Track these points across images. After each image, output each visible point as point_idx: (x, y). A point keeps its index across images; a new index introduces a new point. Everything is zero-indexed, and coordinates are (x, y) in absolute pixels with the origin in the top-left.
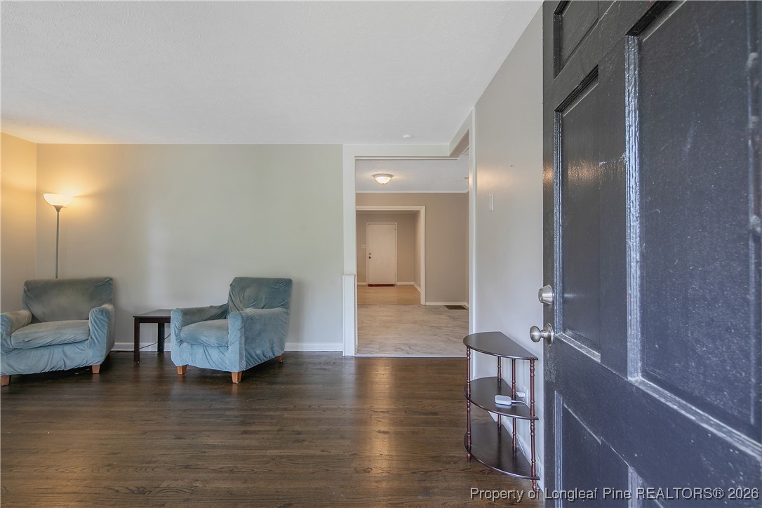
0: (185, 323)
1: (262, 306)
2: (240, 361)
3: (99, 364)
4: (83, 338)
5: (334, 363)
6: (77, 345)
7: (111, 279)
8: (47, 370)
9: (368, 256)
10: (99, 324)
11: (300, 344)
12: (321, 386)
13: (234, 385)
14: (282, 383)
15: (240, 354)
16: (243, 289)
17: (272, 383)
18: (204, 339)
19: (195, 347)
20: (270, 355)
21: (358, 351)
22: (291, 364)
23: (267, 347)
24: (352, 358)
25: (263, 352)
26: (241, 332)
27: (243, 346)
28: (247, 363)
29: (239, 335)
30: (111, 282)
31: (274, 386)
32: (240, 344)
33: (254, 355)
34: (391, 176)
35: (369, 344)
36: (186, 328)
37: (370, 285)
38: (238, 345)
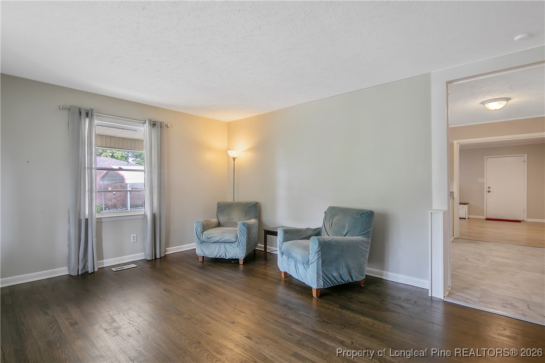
0: (286, 240)
1: (344, 234)
2: (318, 280)
3: (242, 258)
4: (234, 240)
5: (416, 302)
6: (232, 244)
7: (257, 203)
8: (218, 257)
9: (486, 189)
10: (242, 232)
11: (385, 272)
12: (390, 326)
13: (314, 299)
14: (353, 311)
15: (318, 273)
16: (333, 216)
17: (343, 307)
18: (294, 254)
19: (290, 259)
20: (347, 278)
21: (450, 295)
22: (370, 290)
23: (344, 272)
24: (439, 301)
25: (341, 275)
26: (318, 255)
27: (320, 267)
28: (325, 283)
29: (316, 257)
30: (257, 205)
31: (344, 311)
32: (318, 265)
33: (330, 277)
34: (508, 99)
35: (467, 288)
36: (285, 244)
37: (487, 219)
38: (316, 266)
